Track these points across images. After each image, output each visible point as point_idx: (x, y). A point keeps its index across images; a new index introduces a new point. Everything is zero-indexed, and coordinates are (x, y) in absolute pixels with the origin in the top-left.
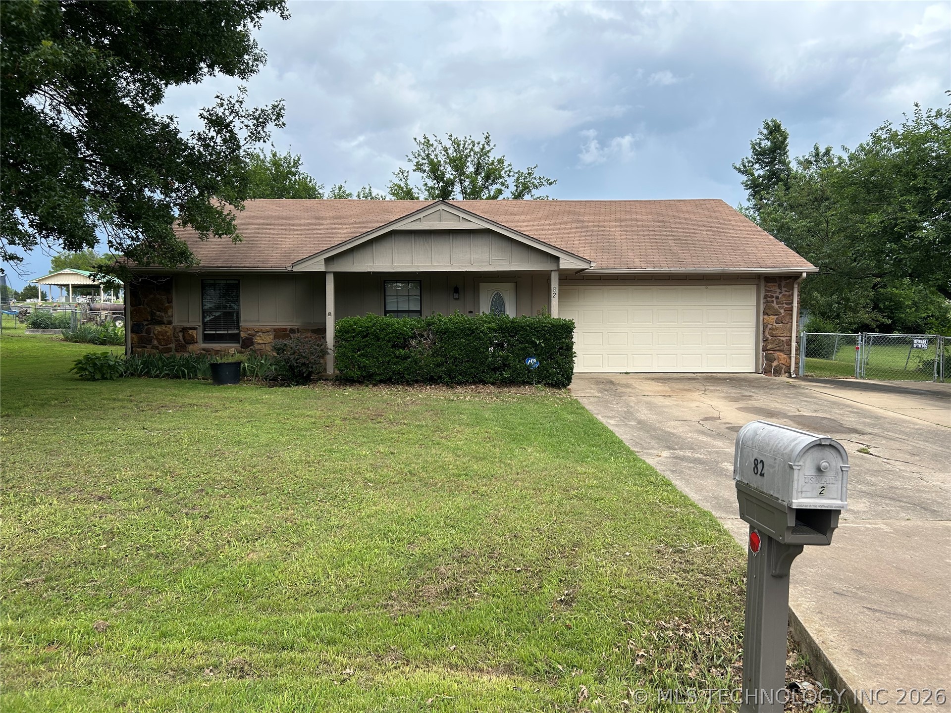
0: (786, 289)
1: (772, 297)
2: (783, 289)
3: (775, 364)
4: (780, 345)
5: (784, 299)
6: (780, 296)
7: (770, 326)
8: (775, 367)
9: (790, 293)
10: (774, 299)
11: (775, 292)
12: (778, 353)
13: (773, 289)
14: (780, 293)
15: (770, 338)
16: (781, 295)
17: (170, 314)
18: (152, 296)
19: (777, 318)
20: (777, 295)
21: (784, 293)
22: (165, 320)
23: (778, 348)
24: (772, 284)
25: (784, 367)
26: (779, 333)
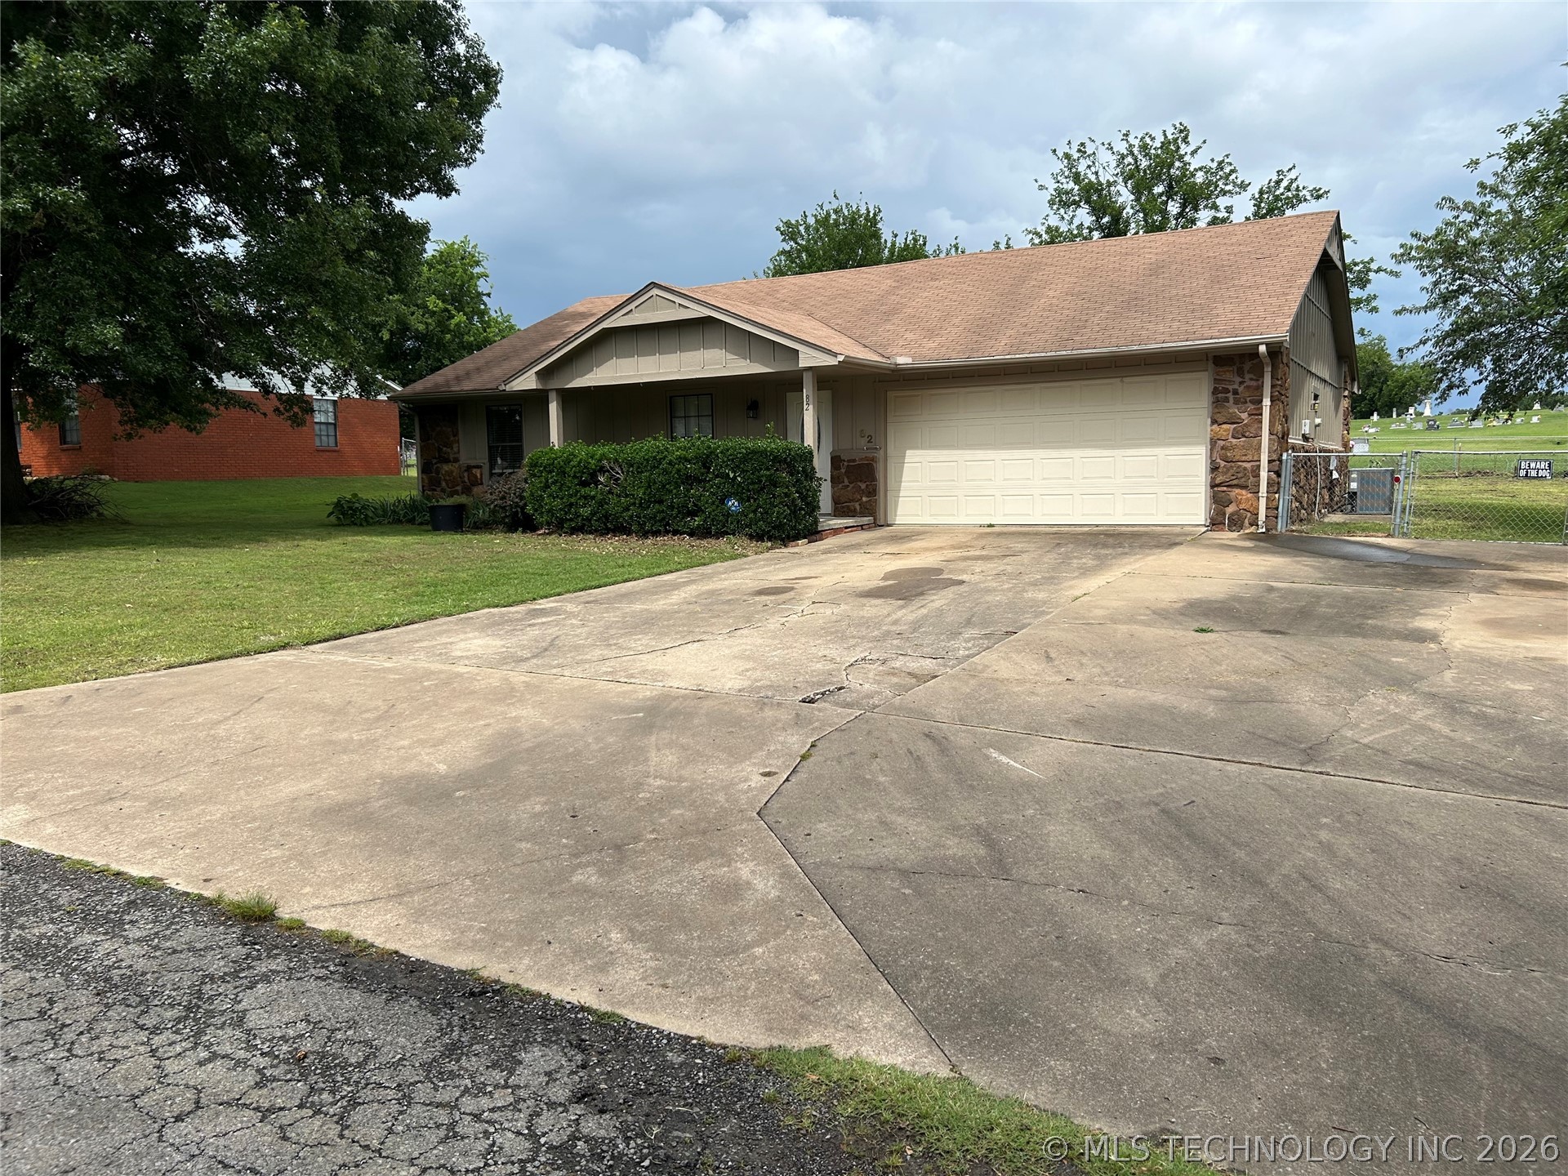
0: (1252, 376)
1: (1227, 391)
2: (1248, 376)
3: (1230, 510)
4: (1239, 475)
5: (1247, 394)
6: (1241, 389)
7: (1221, 443)
8: (1232, 515)
9: (1260, 383)
10: (1230, 395)
11: (1231, 382)
12: (1237, 491)
13: (1228, 376)
14: (1241, 383)
15: (1223, 464)
16: (1242, 387)
17: (455, 449)
18: (439, 429)
19: (1234, 429)
20: (1236, 386)
21: (1249, 383)
22: (452, 456)
23: (1235, 482)
24: (1226, 368)
25: (1249, 514)
26: (1237, 454)
